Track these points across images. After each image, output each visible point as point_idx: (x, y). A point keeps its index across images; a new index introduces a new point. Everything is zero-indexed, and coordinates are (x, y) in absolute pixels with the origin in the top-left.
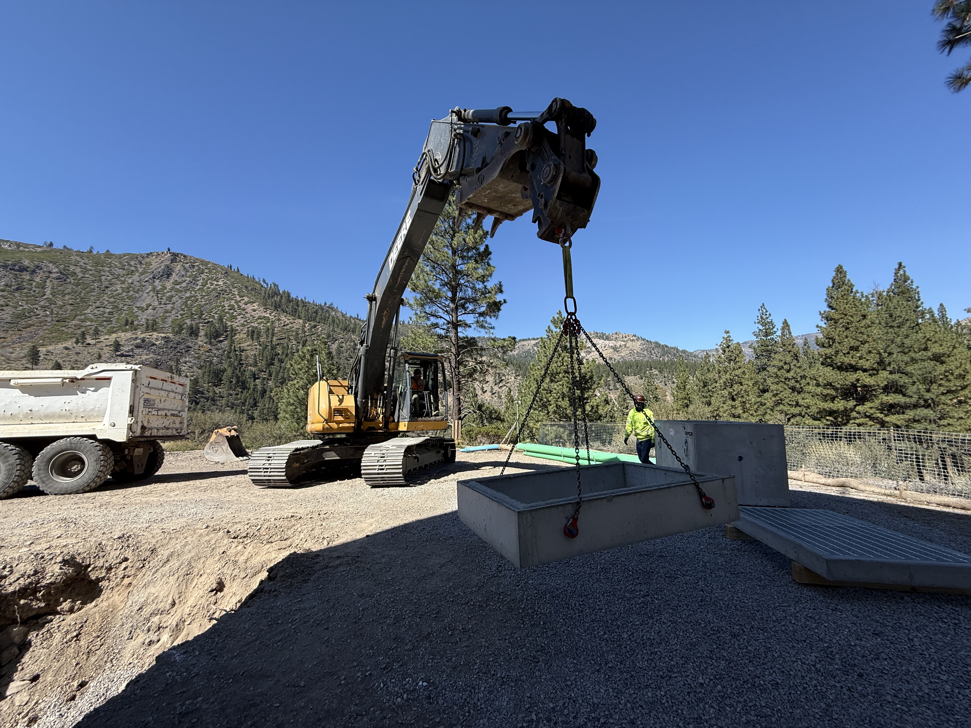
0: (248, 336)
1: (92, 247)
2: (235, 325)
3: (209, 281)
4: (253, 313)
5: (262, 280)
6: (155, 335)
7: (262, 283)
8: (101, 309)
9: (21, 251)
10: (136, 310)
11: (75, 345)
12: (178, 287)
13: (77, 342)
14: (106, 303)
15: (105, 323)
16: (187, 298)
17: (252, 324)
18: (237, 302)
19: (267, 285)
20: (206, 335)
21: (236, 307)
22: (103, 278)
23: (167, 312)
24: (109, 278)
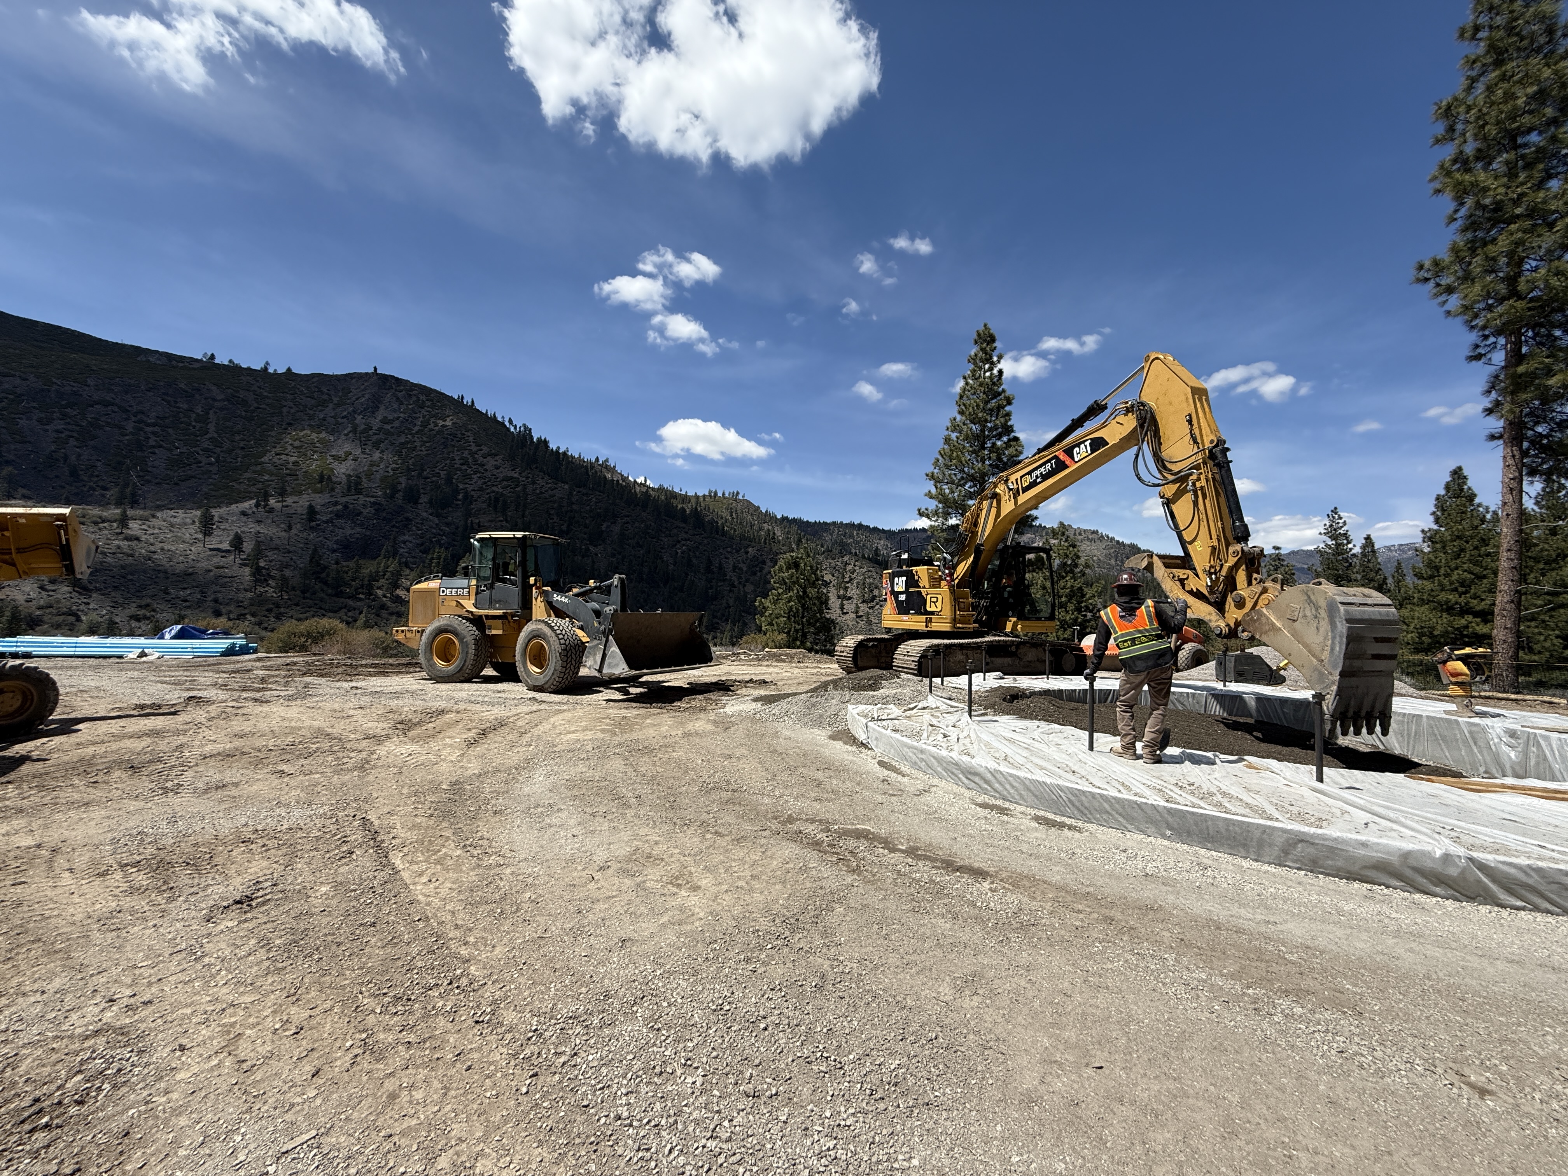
0: (489, 506)
1: (267, 363)
2: (470, 488)
3: (432, 420)
4: (495, 472)
5: (507, 420)
6: (362, 499)
7: (507, 424)
8: (283, 457)
9: (174, 367)
10: (330, 460)
11: (254, 509)
12: (388, 427)
13: (257, 505)
14: (290, 448)
15: (288, 478)
16: (402, 444)
17: (494, 488)
18: (472, 454)
19: (515, 428)
20: (430, 502)
21: (470, 460)
22: (285, 410)
23: (372, 465)
24: (292, 411)
